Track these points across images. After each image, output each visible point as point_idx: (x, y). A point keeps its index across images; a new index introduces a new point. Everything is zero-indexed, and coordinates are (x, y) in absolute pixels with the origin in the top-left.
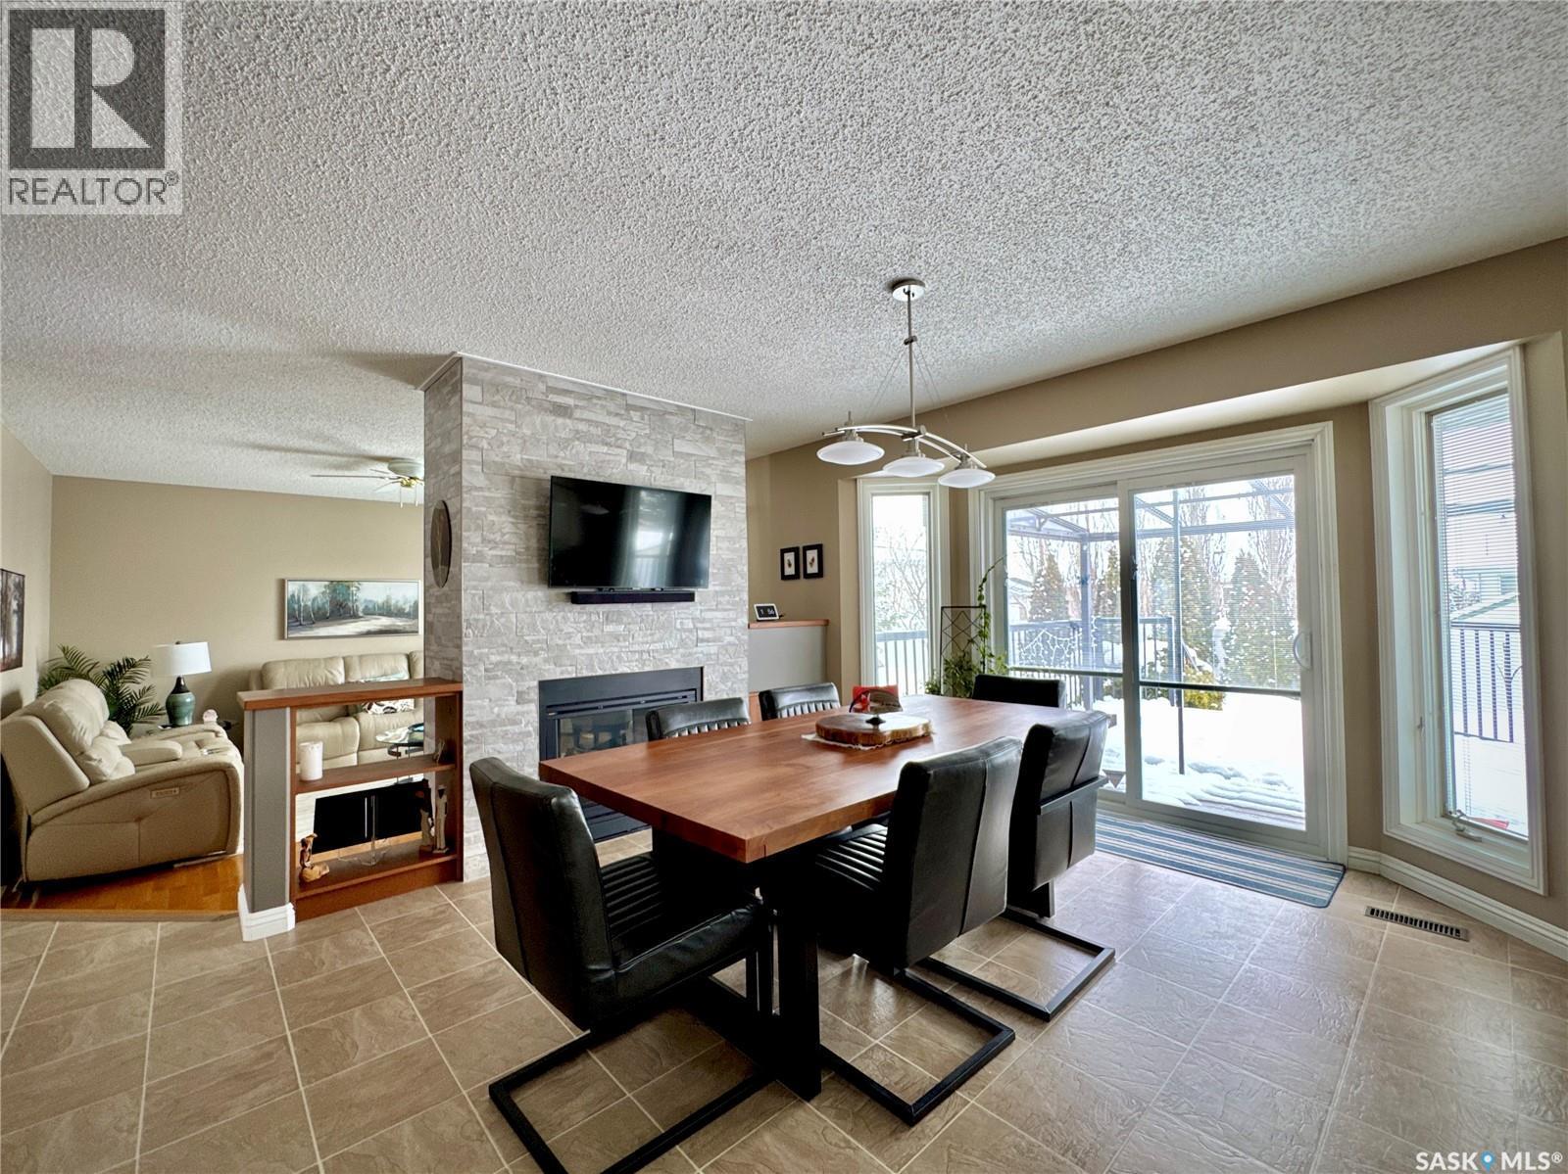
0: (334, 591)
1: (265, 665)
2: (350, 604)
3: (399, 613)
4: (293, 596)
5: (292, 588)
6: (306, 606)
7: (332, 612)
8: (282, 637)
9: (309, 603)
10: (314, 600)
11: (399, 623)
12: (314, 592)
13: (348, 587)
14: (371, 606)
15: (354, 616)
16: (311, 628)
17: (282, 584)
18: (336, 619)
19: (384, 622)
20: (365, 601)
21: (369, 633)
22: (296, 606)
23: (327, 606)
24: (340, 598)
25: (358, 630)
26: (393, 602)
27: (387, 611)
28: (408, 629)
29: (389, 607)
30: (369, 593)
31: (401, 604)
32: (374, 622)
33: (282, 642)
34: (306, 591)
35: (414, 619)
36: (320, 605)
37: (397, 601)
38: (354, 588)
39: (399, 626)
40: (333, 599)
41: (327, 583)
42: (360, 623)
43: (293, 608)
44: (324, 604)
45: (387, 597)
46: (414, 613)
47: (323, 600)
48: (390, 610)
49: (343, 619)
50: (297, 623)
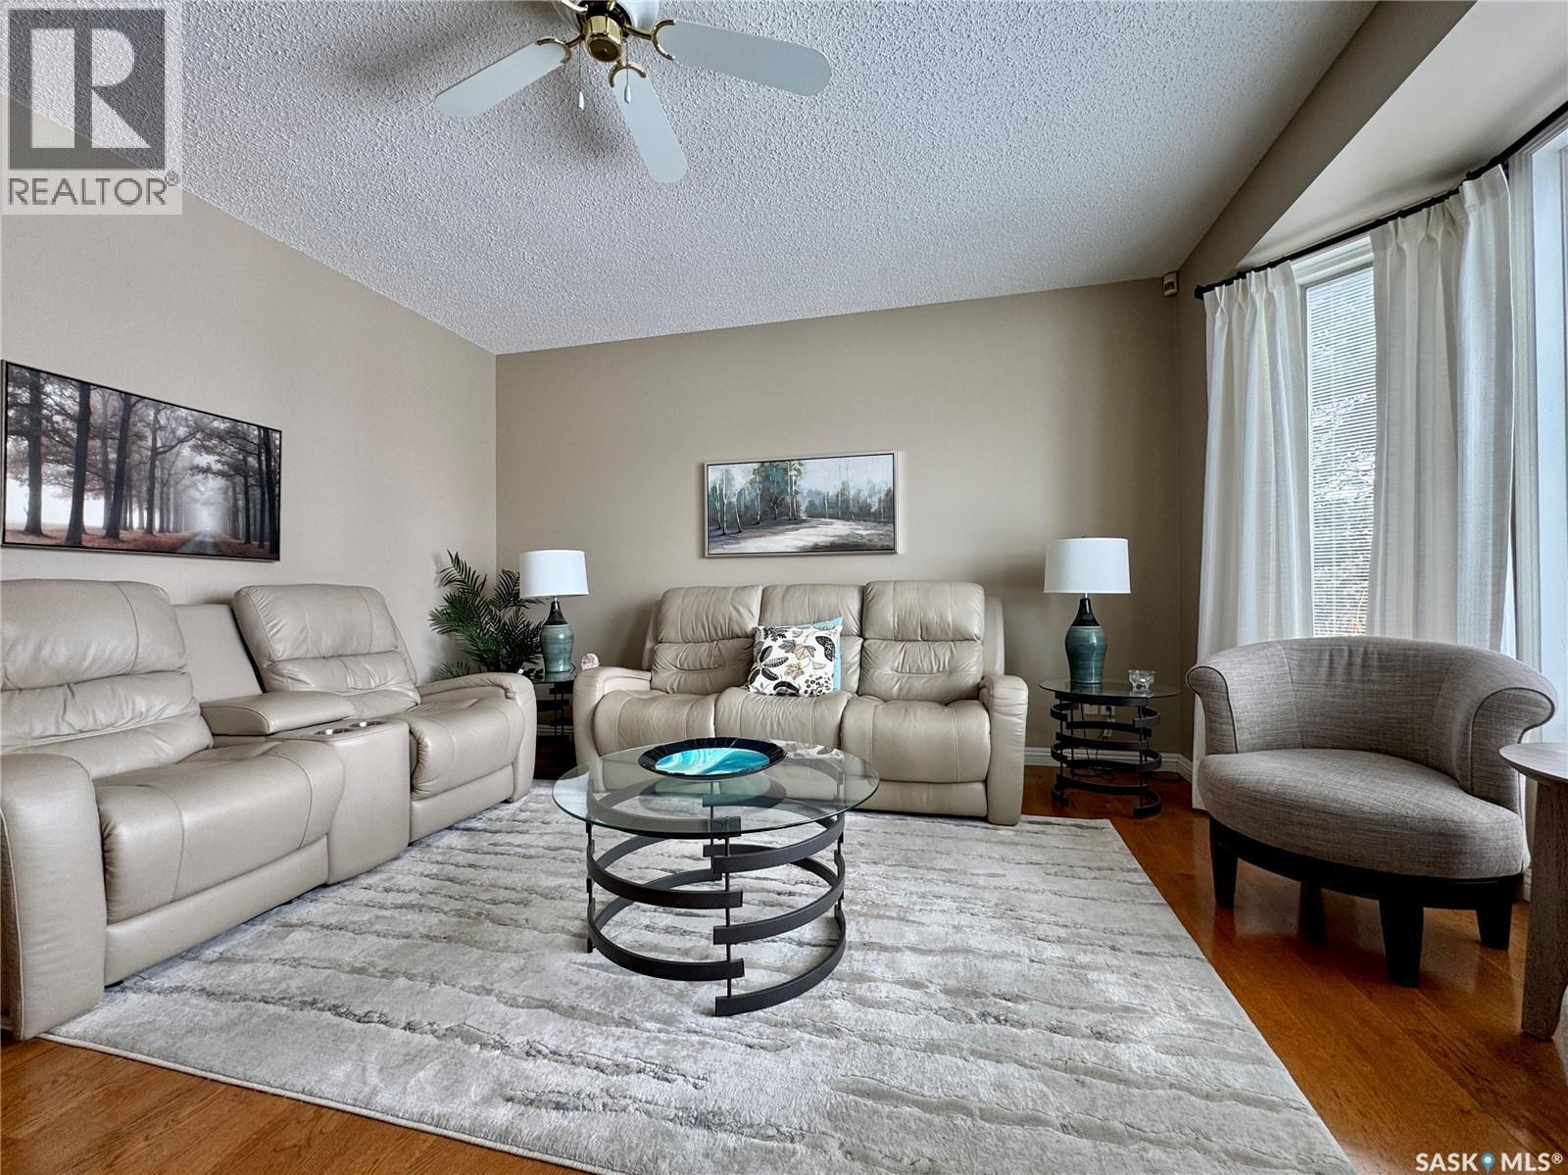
0: (767, 477)
2: (788, 499)
3: (862, 514)
4: (714, 488)
5: (714, 476)
6: (730, 503)
7: (764, 513)
8: (703, 556)
9: (734, 500)
10: (740, 493)
11: (863, 531)
12: (738, 481)
13: (785, 471)
14: (817, 502)
15: (795, 521)
16: (737, 540)
17: (701, 472)
18: (769, 526)
19: (838, 529)
20: (810, 491)
21: (816, 550)
22: (718, 505)
23: (757, 503)
24: (774, 490)
25: (801, 544)
26: (852, 493)
27: (843, 508)
28: (876, 541)
29: (846, 502)
30: (816, 480)
31: (865, 494)
32: (823, 529)
33: (705, 561)
34: (728, 479)
35: (885, 523)
36: (748, 504)
37: (859, 491)
38: (793, 473)
39: (861, 536)
40: (765, 491)
41: (756, 466)
42: (801, 531)
43: (715, 509)
44: (752, 501)
45: (843, 483)
46: (886, 514)
47: (752, 495)
48: (848, 507)
49: (778, 524)
50: (720, 532)
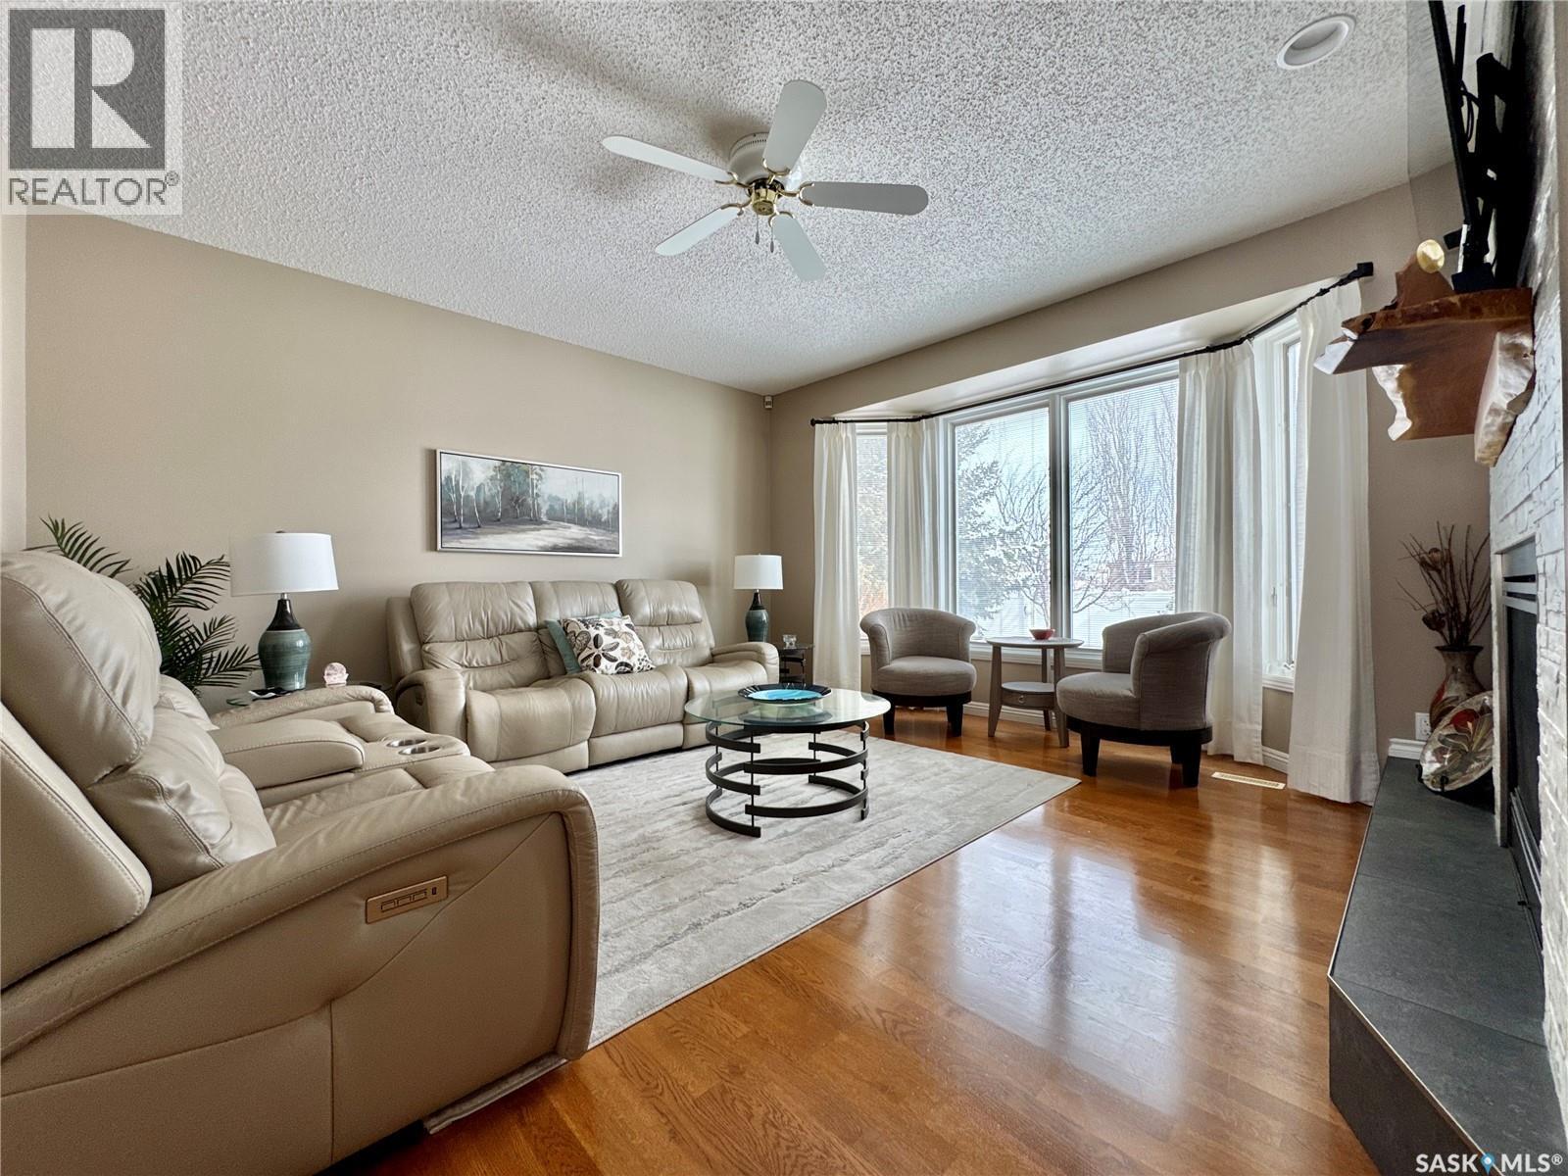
0: (508, 476)
1: (416, 590)
2: (530, 501)
3: (595, 522)
4: (449, 479)
5: (447, 466)
6: (467, 497)
7: (505, 511)
8: (433, 546)
9: (472, 494)
10: (479, 489)
11: (595, 536)
12: (479, 477)
13: (527, 475)
14: (557, 507)
15: (535, 521)
16: (476, 535)
17: (432, 458)
18: (510, 523)
19: (575, 533)
20: (550, 497)
21: (556, 550)
22: (453, 496)
23: (498, 500)
24: (516, 490)
25: (542, 544)
26: (587, 502)
27: (579, 516)
28: (606, 546)
29: (581, 510)
30: (555, 485)
31: (597, 505)
32: (561, 531)
33: (433, 554)
34: (467, 473)
35: (613, 532)
36: (488, 499)
37: (592, 503)
38: (535, 476)
39: (595, 541)
40: (506, 490)
41: (497, 463)
42: (543, 532)
43: (450, 500)
44: (493, 497)
45: (579, 494)
46: (611, 525)
47: (492, 491)
48: (583, 515)
49: (519, 523)
50: (457, 525)
